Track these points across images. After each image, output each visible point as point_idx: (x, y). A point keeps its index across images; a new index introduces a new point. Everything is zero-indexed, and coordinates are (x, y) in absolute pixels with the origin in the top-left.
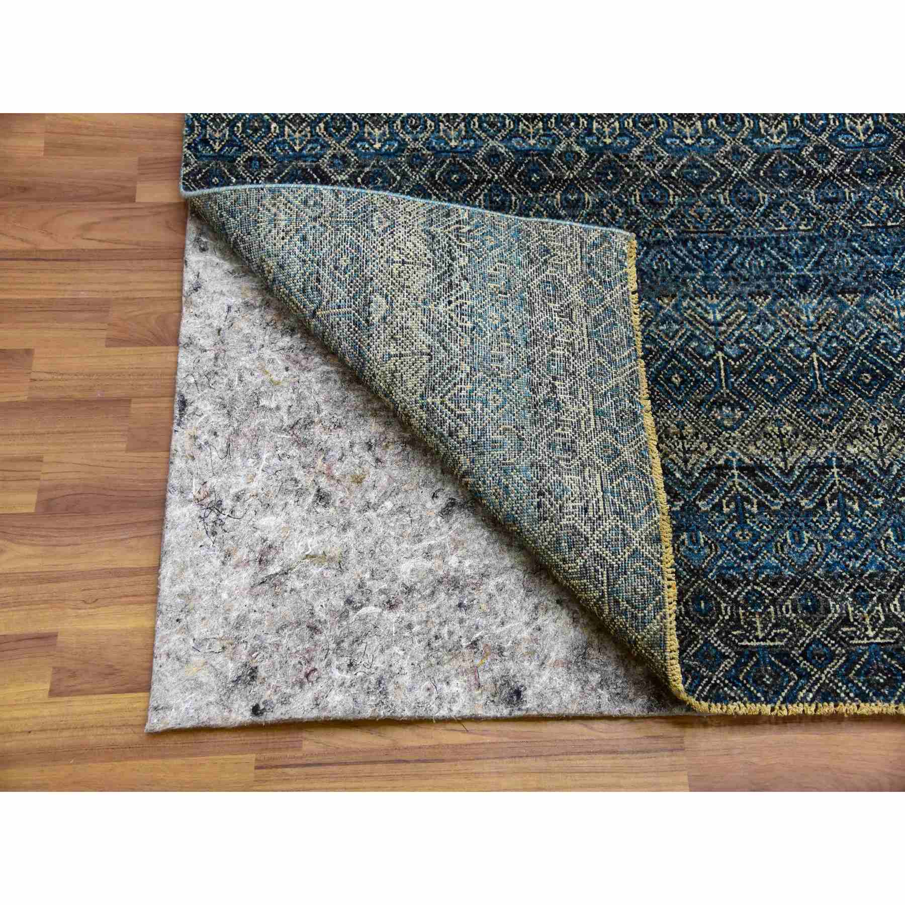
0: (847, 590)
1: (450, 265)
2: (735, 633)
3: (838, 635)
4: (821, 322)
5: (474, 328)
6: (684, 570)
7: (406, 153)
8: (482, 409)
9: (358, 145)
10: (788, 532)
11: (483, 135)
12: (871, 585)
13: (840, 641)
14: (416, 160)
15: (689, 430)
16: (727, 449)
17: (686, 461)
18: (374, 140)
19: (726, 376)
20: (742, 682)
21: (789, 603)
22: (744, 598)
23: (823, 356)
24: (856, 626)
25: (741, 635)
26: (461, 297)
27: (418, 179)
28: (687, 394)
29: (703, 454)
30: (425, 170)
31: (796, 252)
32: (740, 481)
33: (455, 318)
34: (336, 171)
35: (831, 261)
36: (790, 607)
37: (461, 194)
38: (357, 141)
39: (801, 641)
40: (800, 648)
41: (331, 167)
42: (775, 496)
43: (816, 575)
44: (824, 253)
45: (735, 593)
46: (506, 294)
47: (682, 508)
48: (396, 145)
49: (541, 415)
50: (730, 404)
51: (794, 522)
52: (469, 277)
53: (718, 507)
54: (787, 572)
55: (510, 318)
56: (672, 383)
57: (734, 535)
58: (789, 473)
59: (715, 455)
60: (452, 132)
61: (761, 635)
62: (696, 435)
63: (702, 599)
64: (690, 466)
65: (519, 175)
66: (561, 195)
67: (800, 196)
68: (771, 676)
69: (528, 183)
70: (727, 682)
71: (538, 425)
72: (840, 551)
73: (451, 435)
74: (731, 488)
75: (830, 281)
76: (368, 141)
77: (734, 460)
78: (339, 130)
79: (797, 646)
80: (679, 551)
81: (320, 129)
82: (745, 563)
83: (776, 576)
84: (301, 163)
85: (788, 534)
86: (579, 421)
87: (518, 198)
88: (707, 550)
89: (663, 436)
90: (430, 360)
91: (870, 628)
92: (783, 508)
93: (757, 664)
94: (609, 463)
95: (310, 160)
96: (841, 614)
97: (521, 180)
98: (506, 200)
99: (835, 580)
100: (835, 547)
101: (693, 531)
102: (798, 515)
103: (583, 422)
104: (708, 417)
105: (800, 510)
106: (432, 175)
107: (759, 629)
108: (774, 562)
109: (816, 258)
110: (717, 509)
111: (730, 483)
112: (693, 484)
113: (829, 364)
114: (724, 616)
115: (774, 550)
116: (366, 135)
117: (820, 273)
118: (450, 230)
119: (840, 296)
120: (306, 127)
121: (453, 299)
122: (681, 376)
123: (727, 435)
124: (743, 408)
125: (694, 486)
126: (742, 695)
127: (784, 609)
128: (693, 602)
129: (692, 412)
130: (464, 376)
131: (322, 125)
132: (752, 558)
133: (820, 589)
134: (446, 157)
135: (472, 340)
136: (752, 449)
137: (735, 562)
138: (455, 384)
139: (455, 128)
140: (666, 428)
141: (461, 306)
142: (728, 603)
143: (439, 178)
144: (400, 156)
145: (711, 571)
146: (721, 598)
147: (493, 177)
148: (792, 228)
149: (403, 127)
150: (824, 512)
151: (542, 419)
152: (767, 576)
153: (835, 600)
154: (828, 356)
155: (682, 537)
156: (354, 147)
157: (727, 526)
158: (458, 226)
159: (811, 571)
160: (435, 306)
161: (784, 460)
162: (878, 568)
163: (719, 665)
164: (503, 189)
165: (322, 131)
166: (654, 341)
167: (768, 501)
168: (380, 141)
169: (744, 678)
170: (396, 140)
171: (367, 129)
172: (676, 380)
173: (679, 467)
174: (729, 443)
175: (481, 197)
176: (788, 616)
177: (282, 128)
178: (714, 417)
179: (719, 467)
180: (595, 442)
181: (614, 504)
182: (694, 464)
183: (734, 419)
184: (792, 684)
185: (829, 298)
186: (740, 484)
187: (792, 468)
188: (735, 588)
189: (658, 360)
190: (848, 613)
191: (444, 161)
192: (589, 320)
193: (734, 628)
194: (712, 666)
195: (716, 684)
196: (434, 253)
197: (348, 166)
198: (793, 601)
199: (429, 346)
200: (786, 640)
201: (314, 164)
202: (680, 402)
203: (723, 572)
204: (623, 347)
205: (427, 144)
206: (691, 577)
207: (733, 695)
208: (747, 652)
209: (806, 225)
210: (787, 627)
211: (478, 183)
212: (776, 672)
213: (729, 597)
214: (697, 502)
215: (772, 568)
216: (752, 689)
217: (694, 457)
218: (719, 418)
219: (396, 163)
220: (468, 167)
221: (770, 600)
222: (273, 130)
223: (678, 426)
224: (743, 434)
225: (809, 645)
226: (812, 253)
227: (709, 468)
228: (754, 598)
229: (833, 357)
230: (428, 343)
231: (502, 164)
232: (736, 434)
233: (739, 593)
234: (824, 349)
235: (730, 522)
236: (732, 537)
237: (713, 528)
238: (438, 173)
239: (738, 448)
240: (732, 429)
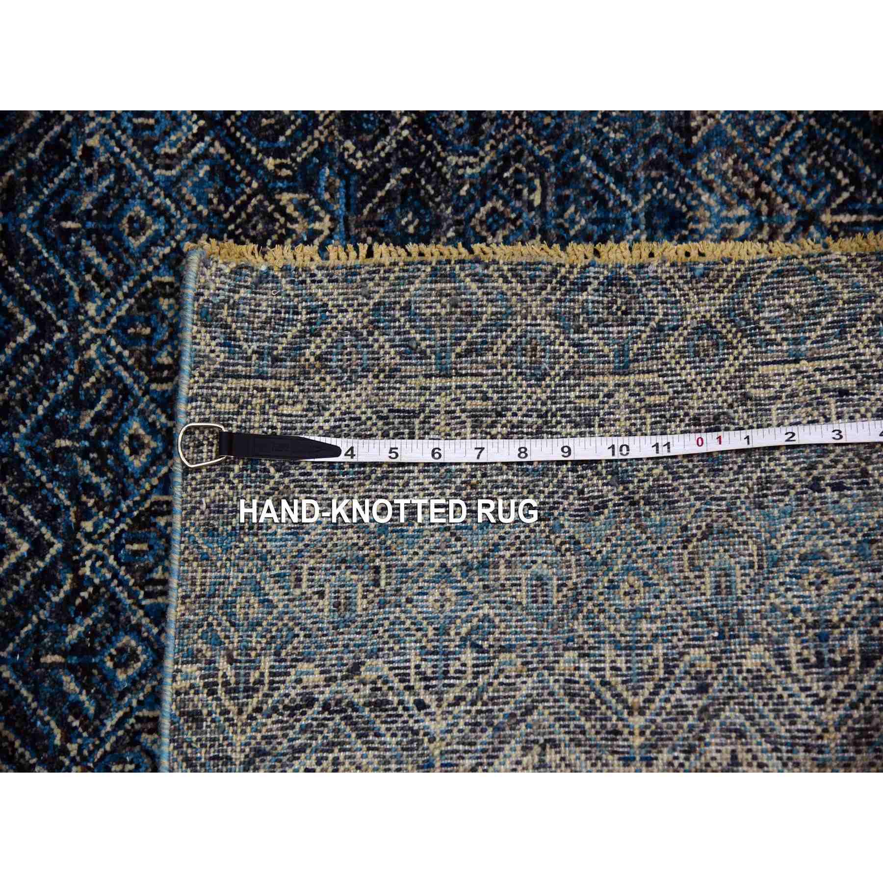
1: (326, 707)
4: (750, 192)
5: (474, 645)
8: (653, 620)
23: (829, 199)
26: (404, 678)
31: (593, 221)
33: (457, 691)
35: (618, 148)
44: (597, 158)
46: (377, 570)
49: (651, 489)
52: (348, 659)
55: (436, 560)
67: (463, 192)
71: (675, 496)
73: (703, 689)
75: (660, 156)
86: (649, 408)
90: (555, 744)
94: (729, 345)
103: (650, 400)
109: (608, 179)
113: (845, 188)
117: (641, 175)
118: (234, 709)
119: (695, 140)
121: (409, 699)
130: (585, 664)
135: (503, 650)
138: (604, 683)
141: (426, 679)
148: (537, 223)
151: (659, 488)
154: (829, 188)
158: (220, 690)
160: (432, 740)
180: (688, 374)
181: (822, 339)
185: (699, 165)
192: (409, 370)
196: (302, 749)
199: (526, 749)
204: (458, 291)
209: (532, 190)
226: (595, 185)
229: (831, 177)
230: (519, 752)
234: (812, 193)
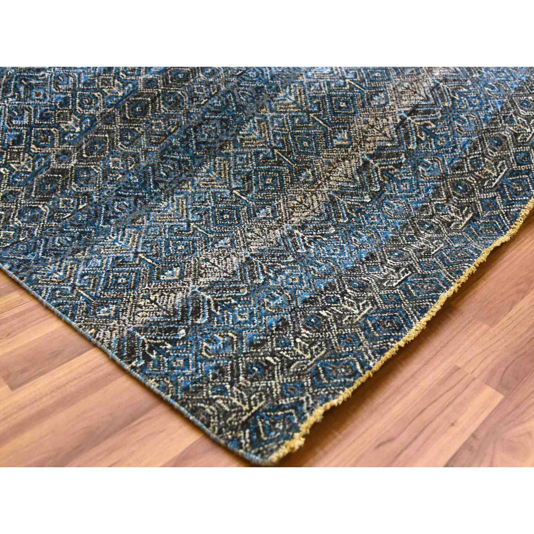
0: (501, 122)
2: (486, 184)
3: (519, 143)
6: (437, 182)
7: (98, 120)
9: (66, 139)
10: (455, 122)
11: (133, 78)
12: (506, 112)
13: (523, 144)
14: (108, 119)
15: (371, 121)
16: (395, 113)
17: (385, 135)
18: (73, 128)
19: (360, 86)
20: (513, 200)
21: (489, 150)
22: (471, 167)
24: (521, 133)
25: (489, 182)
27: (118, 127)
28: (354, 107)
29: (388, 125)
30: (118, 119)
32: (415, 120)
34: (66, 163)
36: (491, 151)
37: (150, 114)
38: (63, 137)
39: (511, 160)
40: (514, 163)
41: (61, 163)
42: (434, 112)
43: (484, 128)
45: (466, 169)
47: (406, 157)
48: (89, 120)
50: (375, 95)
51: (453, 115)
53: (419, 141)
54: (474, 138)
56: (343, 107)
57: (438, 146)
58: (428, 99)
59: (393, 120)
60: (114, 89)
61: (495, 174)
62: (376, 119)
63: (457, 185)
64: (389, 135)
65: (172, 81)
66: (202, 74)
68: (518, 186)
69: (180, 80)
70: (508, 207)
72: (480, 110)
74: (414, 127)
76: (70, 132)
77: (402, 114)
78: (46, 140)
79: (512, 164)
80: (425, 176)
81: (34, 149)
82: (455, 152)
83: (472, 145)
84: (40, 176)
85: (456, 122)
87: (182, 90)
88: (436, 164)
89: (364, 134)
91: (526, 128)
92: (442, 114)
93: (508, 187)
95: (44, 170)
96: (511, 134)
97: (175, 82)
98: (177, 97)
99: (494, 123)
100: (477, 110)
101: (421, 162)
102: (451, 112)
104: (373, 108)
105: (449, 108)
106: (125, 118)
107: (492, 173)
108: (465, 139)
110: (419, 142)
111: (412, 125)
112: (399, 142)
114: (473, 183)
115: (459, 134)
116: (65, 130)
120: (24, 155)
122: (343, 101)
123: (388, 107)
124: (381, 92)
125: (400, 142)
126: (520, 205)
127: (490, 154)
128: (456, 191)
129: (364, 112)
131: (33, 146)
132: (455, 147)
133: (493, 132)
134: (124, 103)
136: (404, 103)
137: (451, 156)
139: (114, 85)
140: (361, 129)
142: (468, 176)
143: (130, 117)
144: (96, 124)
145: (447, 170)
146: (464, 177)
147: (158, 92)
149: (83, 108)
150: (458, 101)
152: (469, 148)
153: (503, 131)
155: (420, 169)
156: (64, 141)
157: (431, 145)
159: (481, 128)
161: (420, 95)
162: (500, 104)
163: (497, 204)
164: (170, 93)
165: (36, 149)
166: (315, 97)
167: (434, 117)
168: (77, 126)
169: (512, 198)
170: (86, 118)
171: (63, 126)
172: (343, 105)
173: (385, 141)
174: (393, 110)
175: (162, 106)
176: (495, 155)
177: (9, 167)
178: (375, 106)
179: (401, 123)
182: (390, 133)
183: (383, 99)
184: (529, 180)
186: (416, 121)
187: (426, 96)
188: (464, 167)
189: (326, 104)
190: (512, 131)
191: (124, 107)
193: (483, 183)
194: (495, 207)
195: (506, 213)
197: (71, 154)
198: (489, 147)
200: (506, 166)
201: (49, 170)
202: (355, 113)
203: (452, 165)
205: (106, 105)
206: (443, 182)
207: (517, 209)
208: (499, 187)
210: (500, 160)
211: (153, 101)
212: (518, 182)
213: (466, 173)
214: (409, 148)
215: (467, 143)
216: (519, 199)
217: (386, 130)
218: (377, 103)
219: (98, 130)
220: (140, 98)
221: (482, 156)
222: (4, 172)
223: (365, 124)
224: (393, 101)
225: (515, 158)
227: (397, 128)
228: (475, 163)
231: (157, 82)
232: (391, 103)
233: (468, 167)
235: (430, 142)
236: (438, 148)
237: (427, 152)
238: (127, 115)
239: (399, 108)
240: (387, 103)
